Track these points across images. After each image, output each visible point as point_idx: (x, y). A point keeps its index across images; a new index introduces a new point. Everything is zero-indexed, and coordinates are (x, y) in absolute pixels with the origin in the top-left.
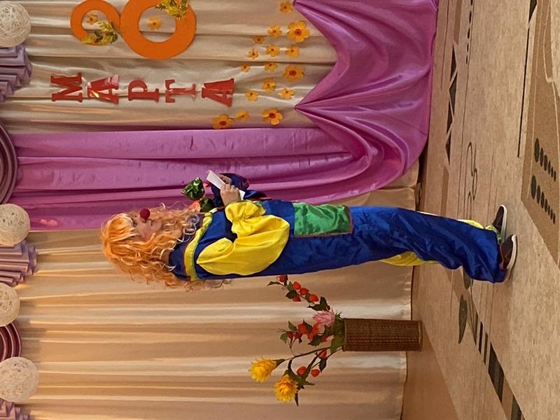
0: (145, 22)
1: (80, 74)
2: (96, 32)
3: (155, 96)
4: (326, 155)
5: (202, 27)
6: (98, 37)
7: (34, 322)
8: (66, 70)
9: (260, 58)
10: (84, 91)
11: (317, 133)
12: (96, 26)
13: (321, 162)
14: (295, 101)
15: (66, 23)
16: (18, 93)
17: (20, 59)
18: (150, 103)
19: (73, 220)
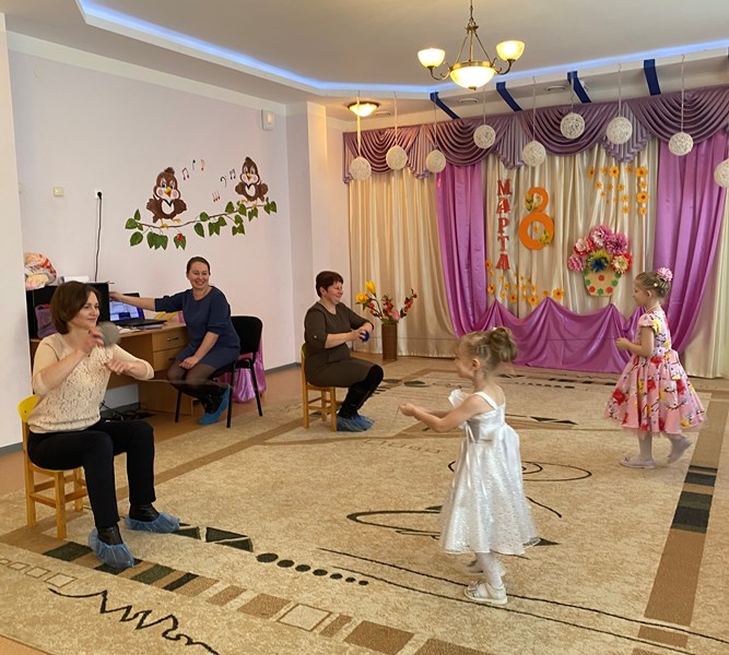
0: (537, 224)
1: (511, 194)
2: (532, 200)
3: (501, 231)
4: (473, 315)
5: (535, 252)
6: (529, 201)
7: (393, 179)
8: (513, 187)
9: (520, 282)
10: (503, 196)
11: (483, 310)
12: (535, 200)
13: (470, 313)
14: (500, 299)
15: (536, 185)
16: (501, 163)
17: (518, 163)
18: (497, 229)
19: (440, 195)
